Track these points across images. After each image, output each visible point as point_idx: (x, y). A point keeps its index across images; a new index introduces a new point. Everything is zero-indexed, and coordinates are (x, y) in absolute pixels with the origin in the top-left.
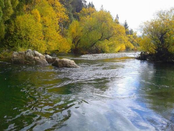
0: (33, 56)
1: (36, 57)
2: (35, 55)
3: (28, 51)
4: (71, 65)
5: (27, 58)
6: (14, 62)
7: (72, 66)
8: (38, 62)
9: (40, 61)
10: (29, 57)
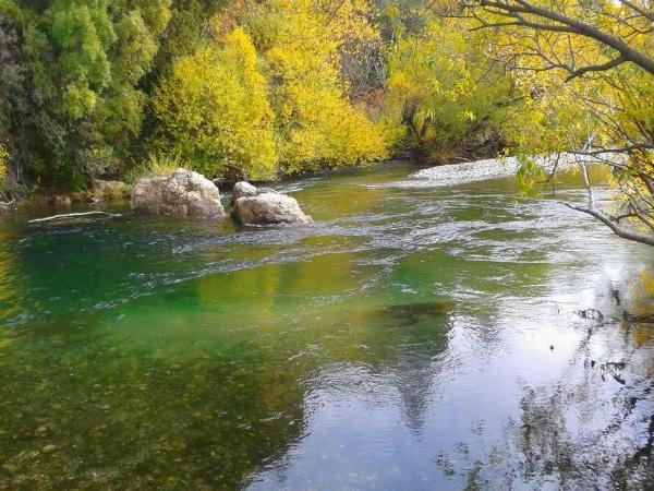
0: (183, 191)
1: (190, 194)
2: (191, 187)
3: (174, 175)
4: (279, 213)
5: (169, 197)
6: (135, 210)
7: (282, 217)
8: (195, 208)
9: (200, 205)
10: (173, 193)
